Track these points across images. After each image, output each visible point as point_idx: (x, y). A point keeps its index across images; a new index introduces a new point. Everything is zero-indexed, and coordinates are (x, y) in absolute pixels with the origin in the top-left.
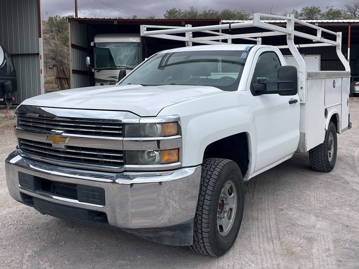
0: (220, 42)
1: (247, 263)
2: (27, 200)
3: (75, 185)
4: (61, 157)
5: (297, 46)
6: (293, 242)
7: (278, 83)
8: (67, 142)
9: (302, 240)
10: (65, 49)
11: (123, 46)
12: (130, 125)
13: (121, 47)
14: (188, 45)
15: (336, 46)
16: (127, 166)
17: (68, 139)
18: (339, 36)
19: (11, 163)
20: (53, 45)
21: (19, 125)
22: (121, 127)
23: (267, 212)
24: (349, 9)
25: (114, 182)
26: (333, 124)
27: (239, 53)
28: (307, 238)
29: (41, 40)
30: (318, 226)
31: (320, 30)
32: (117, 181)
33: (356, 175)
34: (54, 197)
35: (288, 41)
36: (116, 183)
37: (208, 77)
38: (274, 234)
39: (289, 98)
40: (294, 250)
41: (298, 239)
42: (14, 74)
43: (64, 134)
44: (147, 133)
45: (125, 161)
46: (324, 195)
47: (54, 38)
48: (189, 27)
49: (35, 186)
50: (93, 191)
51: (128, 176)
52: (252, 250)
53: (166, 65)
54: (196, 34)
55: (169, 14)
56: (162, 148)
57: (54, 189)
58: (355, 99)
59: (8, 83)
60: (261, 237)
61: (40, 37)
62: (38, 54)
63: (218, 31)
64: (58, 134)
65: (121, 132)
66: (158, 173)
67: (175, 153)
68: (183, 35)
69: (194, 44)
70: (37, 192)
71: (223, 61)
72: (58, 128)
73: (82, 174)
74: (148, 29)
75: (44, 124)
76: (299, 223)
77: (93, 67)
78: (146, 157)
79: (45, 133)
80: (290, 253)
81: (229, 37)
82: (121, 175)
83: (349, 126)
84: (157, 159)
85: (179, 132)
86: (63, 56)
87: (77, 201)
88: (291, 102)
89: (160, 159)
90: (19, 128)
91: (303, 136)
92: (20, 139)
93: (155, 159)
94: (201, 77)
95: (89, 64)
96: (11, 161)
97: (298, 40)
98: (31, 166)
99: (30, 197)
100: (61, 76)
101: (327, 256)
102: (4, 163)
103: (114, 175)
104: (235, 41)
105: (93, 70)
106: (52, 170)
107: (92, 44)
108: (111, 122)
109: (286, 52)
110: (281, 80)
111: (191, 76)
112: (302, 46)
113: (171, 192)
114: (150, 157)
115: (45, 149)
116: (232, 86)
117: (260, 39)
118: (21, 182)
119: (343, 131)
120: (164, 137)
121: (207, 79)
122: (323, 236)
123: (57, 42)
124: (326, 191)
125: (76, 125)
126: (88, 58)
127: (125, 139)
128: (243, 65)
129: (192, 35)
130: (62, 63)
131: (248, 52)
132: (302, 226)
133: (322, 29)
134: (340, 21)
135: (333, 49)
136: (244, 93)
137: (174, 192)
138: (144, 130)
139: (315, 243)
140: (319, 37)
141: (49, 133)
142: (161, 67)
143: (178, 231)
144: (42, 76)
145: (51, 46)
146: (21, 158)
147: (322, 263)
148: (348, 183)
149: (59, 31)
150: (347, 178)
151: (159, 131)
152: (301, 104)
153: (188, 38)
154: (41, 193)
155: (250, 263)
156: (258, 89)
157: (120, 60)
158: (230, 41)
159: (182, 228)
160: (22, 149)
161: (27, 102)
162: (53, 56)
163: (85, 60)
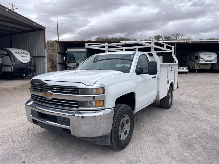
0: (120, 51)
1: (142, 145)
2: (35, 122)
3: (56, 116)
4: (50, 103)
5: (156, 52)
6: (160, 136)
7: (148, 69)
8: (52, 96)
9: (164, 136)
10: (54, 54)
12: (82, 89)
14: (106, 52)
15: (171, 52)
16: (80, 108)
17: (53, 95)
18: (173, 47)
19: (28, 105)
20: (49, 52)
21: (31, 88)
22: (77, 90)
23: (147, 123)
24: (174, 36)
25: (74, 116)
26: (171, 87)
27: (130, 55)
28: (166, 135)
29: (46, 50)
30: (170, 130)
31: (165, 45)
32: (75, 115)
33: (183, 108)
34: (47, 121)
35: (151, 50)
36: (75, 116)
37: (115, 66)
38: (152, 133)
39: (152, 76)
40: (162, 139)
41: (162, 135)
42: (35, 64)
43: (51, 93)
44: (89, 93)
45: (79, 106)
46: (171, 116)
47: (49, 49)
48: (107, 44)
49: (38, 116)
50: (64, 119)
51: (81, 112)
52: (143, 139)
53: (97, 61)
54: (109, 47)
55: (97, 39)
56: (96, 100)
57: (47, 117)
58: (180, 75)
59: (33, 68)
60: (146, 134)
61: (45, 49)
62: (45, 56)
63: (119, 46)
64: (49, 93)
65: (77, 92)
66: (94, 112)
67: (102, 102)
68: (104, 47)
69: (109, 51)
70: (39, 119)
71: (121, 59)
72: (49, 90)
73: (59, 111)
74: (89, 45)
75: (42, 88)
76: (162, 128)
77: (67, 61)
78: (89, 104)
79: (43, 92)
80: (159, 141)
81: (124, 48)
82: (77, 112)
83: (178, 88)
84: (94, 105)
85: (104, 92)
86: (53, 57)
87: (57, 124)
88: (153, 78)
89: (95, 105)
90: (32, 90)
91: (158, 93)
92: (32, 95)
93: (93, 105)
94: (112, 66)
95: (65, 60)
96: (28, 104)
97: (156, 49)
98: (37, 107)
99: (36, 121)
100: (53, 65)
101: (176, 143)
102: (25, 105)
103: (74, 112)
104: (127, 50)
105: (66, 63)
106: (46, 109)
107: (66, 52)
108: (73, 88)
109: (151, 55)
110: (149, 68)
111: (107, 66)
112: (158, 52)
113: (101, 120)
114: (90, 104)
115: (43, 99)
116: (127, 70)
117: (137, 49)
118: (32, 114)
119: (175, 90)
120: (97, 94)
121: (114, 67)
122: (173, 134)
123: (51, 51)
124: (171, 115)
125: (57, 89)
126: (65, 58)
127: (79, 95)
128: (132, 61)
129: (108, 47)
130: (53, 60)
131: (134, 55)
132: (163, 129)
133: (166, 44)
134: (169, 41)
135: (171, 53)
136: (133, 74)
137: (103, 119)
138: (88, 92)
139: (170, 137)
140: (165, 48)
141: (44, 92)
142: (94, 62)
143: (103, 139)
144: (46, 65)
145: (48, 52)
146: (32, 103)
147: (174, 146)
148: (180, 111)
149: (51, 46)
150: (179, 109)
151: (95, 92)
152: (157, 78)
153: (106, 49)
154: (41, 119)
155: (143, 145)
156: (139, 72)
158: (124, 50)
159: (105, 137)
160: (33, 99)
161: (35, 78)
162: (49, 57)
163: (63, 58)
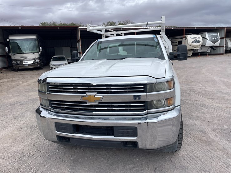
7: (179, 54)
11: (24, 41)
12: (150, 85)
13: (23, 42)
14: (103, 37)
21: (49, 91)
35: (162, 33)
45: (147, 107)
49: (73, 130)
72: (91, 91)
77: (10, 53)
85: (174, 86)
87: (113, 137)
89: (168, 103)
92: (51, 101)
95: (8, 51)
105: (10, 55)
107: (8, 40)
118: (58, 129)
120: (170, 90)
126: (7, 48)
127: (148, 94)
131: (156, 38)
151: (166, 87)
157: (24, 48)
160: (52, 107)
163: (5, 49)
